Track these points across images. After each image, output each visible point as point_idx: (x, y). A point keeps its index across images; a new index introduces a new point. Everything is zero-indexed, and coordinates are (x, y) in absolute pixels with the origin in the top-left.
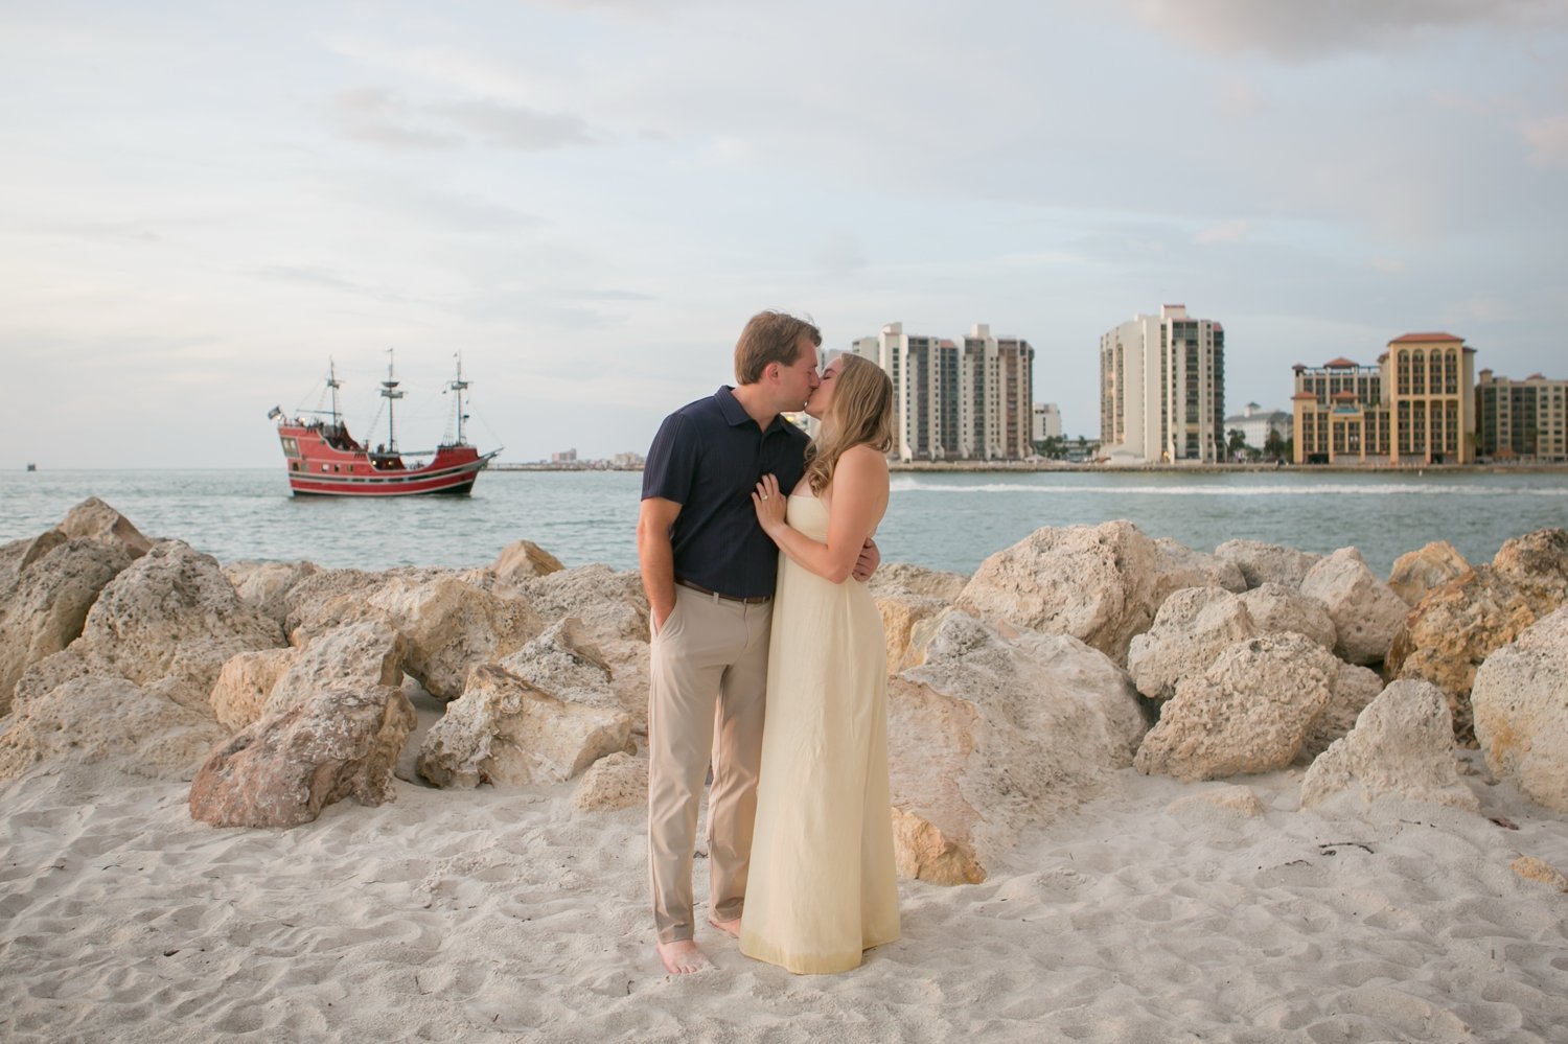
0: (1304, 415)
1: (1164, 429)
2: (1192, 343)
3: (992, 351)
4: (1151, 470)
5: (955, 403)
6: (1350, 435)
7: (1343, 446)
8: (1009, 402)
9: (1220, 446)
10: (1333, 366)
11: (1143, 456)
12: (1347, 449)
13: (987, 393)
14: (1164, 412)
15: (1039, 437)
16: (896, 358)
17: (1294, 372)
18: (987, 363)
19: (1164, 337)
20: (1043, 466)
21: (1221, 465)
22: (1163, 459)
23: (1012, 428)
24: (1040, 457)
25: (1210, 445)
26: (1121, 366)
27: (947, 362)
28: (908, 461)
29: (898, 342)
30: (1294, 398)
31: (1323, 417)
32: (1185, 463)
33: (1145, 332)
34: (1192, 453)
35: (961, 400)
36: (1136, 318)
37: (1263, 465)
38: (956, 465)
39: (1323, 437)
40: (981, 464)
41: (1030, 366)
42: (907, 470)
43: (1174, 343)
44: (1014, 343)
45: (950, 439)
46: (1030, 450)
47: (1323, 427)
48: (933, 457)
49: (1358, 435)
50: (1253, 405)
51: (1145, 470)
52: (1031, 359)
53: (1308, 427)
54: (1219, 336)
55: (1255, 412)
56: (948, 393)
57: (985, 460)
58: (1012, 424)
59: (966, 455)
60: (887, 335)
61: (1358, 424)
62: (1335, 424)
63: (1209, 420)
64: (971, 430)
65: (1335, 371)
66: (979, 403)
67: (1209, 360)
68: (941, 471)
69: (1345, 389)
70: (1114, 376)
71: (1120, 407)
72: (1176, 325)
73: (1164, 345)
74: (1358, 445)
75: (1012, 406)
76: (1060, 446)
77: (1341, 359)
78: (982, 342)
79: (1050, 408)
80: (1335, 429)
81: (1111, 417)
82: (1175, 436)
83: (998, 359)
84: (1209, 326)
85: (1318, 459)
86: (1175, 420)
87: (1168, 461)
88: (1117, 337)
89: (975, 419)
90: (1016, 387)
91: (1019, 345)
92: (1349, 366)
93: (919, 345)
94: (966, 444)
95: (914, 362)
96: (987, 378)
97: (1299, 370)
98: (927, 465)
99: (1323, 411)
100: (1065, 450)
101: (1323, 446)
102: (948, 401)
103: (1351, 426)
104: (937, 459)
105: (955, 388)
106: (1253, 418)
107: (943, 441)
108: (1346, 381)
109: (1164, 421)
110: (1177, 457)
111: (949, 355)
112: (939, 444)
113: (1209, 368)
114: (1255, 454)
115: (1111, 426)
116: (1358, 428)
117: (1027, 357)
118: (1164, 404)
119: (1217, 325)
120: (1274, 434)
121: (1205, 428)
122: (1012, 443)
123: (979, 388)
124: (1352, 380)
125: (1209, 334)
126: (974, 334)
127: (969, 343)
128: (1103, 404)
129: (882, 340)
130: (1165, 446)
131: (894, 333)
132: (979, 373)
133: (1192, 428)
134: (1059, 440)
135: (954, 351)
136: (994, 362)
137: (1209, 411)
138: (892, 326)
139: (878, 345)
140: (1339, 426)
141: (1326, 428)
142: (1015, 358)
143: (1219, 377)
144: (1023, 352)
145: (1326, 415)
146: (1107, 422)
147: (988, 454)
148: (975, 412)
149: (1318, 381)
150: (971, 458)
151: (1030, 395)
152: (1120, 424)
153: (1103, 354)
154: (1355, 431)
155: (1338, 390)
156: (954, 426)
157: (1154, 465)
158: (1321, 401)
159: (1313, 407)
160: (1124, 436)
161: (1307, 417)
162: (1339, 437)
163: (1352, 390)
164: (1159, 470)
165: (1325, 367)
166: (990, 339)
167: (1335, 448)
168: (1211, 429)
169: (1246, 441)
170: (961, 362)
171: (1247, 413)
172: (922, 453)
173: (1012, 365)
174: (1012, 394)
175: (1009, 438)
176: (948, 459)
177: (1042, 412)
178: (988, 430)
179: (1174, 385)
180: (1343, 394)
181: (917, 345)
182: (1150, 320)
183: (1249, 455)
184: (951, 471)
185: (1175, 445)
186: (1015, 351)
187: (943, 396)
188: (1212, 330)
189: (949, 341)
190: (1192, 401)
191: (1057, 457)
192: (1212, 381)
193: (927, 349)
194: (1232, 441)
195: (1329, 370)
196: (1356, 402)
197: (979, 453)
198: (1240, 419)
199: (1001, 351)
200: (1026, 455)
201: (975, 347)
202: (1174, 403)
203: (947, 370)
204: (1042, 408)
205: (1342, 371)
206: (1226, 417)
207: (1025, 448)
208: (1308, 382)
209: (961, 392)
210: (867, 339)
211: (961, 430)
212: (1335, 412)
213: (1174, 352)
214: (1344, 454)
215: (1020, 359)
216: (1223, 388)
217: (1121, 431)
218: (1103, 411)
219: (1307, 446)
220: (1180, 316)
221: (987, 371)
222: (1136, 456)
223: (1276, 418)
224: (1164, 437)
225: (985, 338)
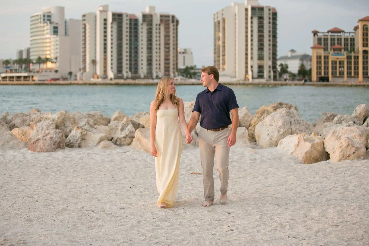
0: (317, 57)
1: (247, 63)
2: (261, 18)
3: (156, 20)
4: (239, 84)
5: (136, 48)
6: (340, 67)
7: (336, 73)
8: (165, 48)
9: (275, 72)
10: (332, 31)
11: (235, 77)
12: (338, 75)
13: (154, 43)
14: (247, 54)
15: (181, 66)
16: (105, 24)
17: (312, 34)
18: (154, 27)
19: (247, 14)
20: (183, 82)
21: (275, 82)
22: (246, 79)
23: (167, 62)
24: (182, 77)
25: (270, 72)
26: (224, 29)
27: (133, 27)
28: (111, 79)
29: (107, 15)
30: (312, 48)
31: (326, 58)
32: (257, 81)
33: (237, 12)
34: (261, 76)
35: (140, 46)
36: (232, 5)
37: (296, 82)
38: (137, 81)
39: (326, 68)
40: (151, 81)
41: (177, 29)
42: (111, 84)
43: (252, 18)
44: (168, 16)
45: (134, 68)
46: (176, 73)
47: (326, 63)
48: (125, 77)
49: (343, 67)
50: (293, 51)
51: (236, 84)
52: (177, 25)
53: (319, 63)
54: (275, 15)
55: (294, 54)
56: (133, 43)
57: (153, 79)
58: (167, 59)
59: (142, 76)
60: (101, 11)
61: (343, 62)
62: (332, 61)
63: (270, 58)
64: (145, 62)
65: (333, 34)
66: (150, 48)
67: (270, 27)
68: (129, 84)
69: (338, 44)
70: (221, 35)
71: (224, 51)
72: (253, 9)
73: (247, 19)
74: (343, 72)
75: (167, 50)
76: (192, 71)
77: (336, 28)
78: (151, 16)
79: (188, 51)
80: (332, 64)
81: (219, 57)
82: (252, 67)
83: (160, 25)
84: (270, 10)
85: (324, 79)
86: (252, 58)
87: (248, 79)
88: (223, 15)
89: (148, 57)
90: (169, 40)
91: (171, 18)
92: (340, 31)
93: (118, 17)
94: (143, 70)
95: (115, 26)
96: (154, 35)
97: (315, 33)
98: (122, 81)
99: (326, 55)
100: (195, 74)
101: (326, 73)
102: (133, 47)
103: (340, 62)
104: (127, 78)
105: (136, 40)
106: (293, 58)
107: (130, 68)
108: (338, 39)
109: (247, 59)
110: (253, 78)
111: (134, 22)
112: (128, 70)
113: (270, 32)
114: (293, 76)
115: (219, 61)
116: (343, 64)
117: (175, 24)
118: (247, 50)
119: (274, 9)
120: (302, 66)
121: (267, 63)
122: (167, 69)
123: (150, 40)
124: (341, 39)
125: (269, 14)
126: (147, 11)
127: (144, 16)
128: (215, 49)
129: (98, 13)
130: (247, 72)
131: (104, 11)
132: (150, 32)
133: (261, 62)
134: (192, 68)
135: (136, 20)
136: (158, 27)
137: (270, 54)
138: (103, 7)
139: (96, 17)
140: (334, 63)
141: (328, 64)
142: (168, 24)
143: (274, 36)
144: (173, 21)
145: (328, 57)
146: (217, 59)
147: (154, 75)
148: (148, 53)
149: (324, 39)
150: (145, 78)
151: (177, 44)
152: (224, 60)
153: (215, 23)
154: (342, 65)
155: (334, 44)
156: (136, 60)
157: (241, 82)
158: (325, 49)
159: (322, 53)
160: (226, 67)
161: (319, 57)
162: (334, 68)
163: (341, 45)
164: (244, 84)
165: (328, 32)
166: (156, 14)
167: (332, 74)
168: (270, 63)
169: (289, 70)
170: (140, 26)
171: (289, 55)
172: (119, 75)
173: (167, 28)
174: (167, 44)
175: (165, 67)
176: (133, 78)
177: (183, 53)
178: (154, 62)
179: (252, 40)
180: (337, 46)
181: (117, 17)
182: (240, 5)
183: (290, 76)
184: (135, 85)
185: (252, 71)
186: (169, 20)
187: (131, 44)
188: (271, 12)
189: (134, 15)
190: (261, 48)
191: (191, 77)
192: (271, 38)
193: (122, 19)
194: (281, 69)
195: (330, 34)
196: (343, 50)
197: (149, 75)
198: (286, 58)
199: (161, 21)
200: (175, 76)
201: (147, 18)
202: (252, 49)
203: (133, 31)
204: (183, 51)
205: (336, 34)
206: (278, 57)
207: (174, 72)
208: (319, 40)
209: (140, 42)
210: (90, 14)
211: (140, 62)
212: (332, 55)
213: (252, 23)
214: (336, 77)
215: (171, 25)
216: (276, 42)
217: (224, 64)
218: (215, 53)
219: (319, 73)
220: (255, 4)
221: (154, 31)
222: (232, 77)
223: (305, 57)
224: (247, 67)
225: (153, 13)
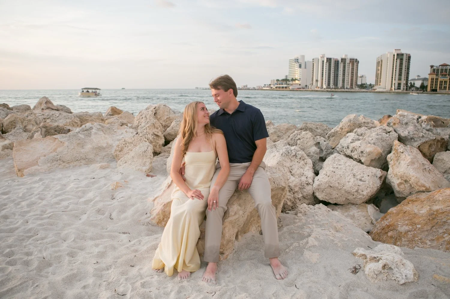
0: (431, 79)
1: (392, 82)
2: (402, 60)
3: (348, 61)
4: (387, 92)
5: (337, 75)
6: (444, 84)
7: (442, 87)
8: (351, 74)
9: (407, 86)
10: (442, 66)
11: (386, 89)
12: (443, 88)
13: (346, 72)
14: (392, 78)
15: (359, 83)
16: (323, 63)
17: (430, 67)
18: (347, 64)
19: (394, 58)
20: (359, 91)
21: (407, 92)
22: (391, 89)
23: (352, 81)
24: (358, 88)
25: (404, 86)
26: (381, 65)
27: (336, 64)
28: (325, 89)
29: (324, 59)
30: (429, 74)
31: (437, 79)
32: (397, 91)
33: (389, 56)
34: (399, 88)
35: (339, 74)
36: (387, 53)
37: (418, 92)
38: (337, 90)
39: (436, 85)
40: (343, 90)
41: (358, 65)
42: (324, 91)
43: (396, 59)
44: (354, 59)
45: (336, 84)
46: (356, 87)
47: (436, 82)
48: (331, 88)
49: (447, 84)
50: (418, 76)
51: (386, 92)
52: (358, 63)
53: (432, 82)
54: (409, 58)
55: (419, 78)
56: (336, 72)
57: (344, 89)
58: (352, 80)
59: (339, 88)
60: (321, 57)
61: (447, 81)
62: (440, 81)
63: (404, 80)
64: (341, 81)
65: (442, 67)
66: (344, 75)
67: (406, 64)
69: (445, 72)
70: (380, 68)
71: (381, 76)
72: (398, 55)
73: (394, 60)
74: (446, 88)
75: (352, 75)
76: (364, 86)
77: (445, 64)
78: (345, 59)
79: (364, 76)
80: (440, 82)
81: (378, 79)
82: (395, 84)
83: (349, 63)
84: (407, 55)
85: (434, 90)
86: (395, 79)
87: (392, 90)
88: (381, 58)
89: (342, 79)
90: (354, 71)
91: (355, 60)
92: (447, 65)
93: (329, 60)
94: (340, 84)
95: (328, 64)
96: (346, 68)
97: (432, 67)
98: (329, 90)
99: (437, 78)
100: (366, 87)
101: (436, 87)
102: (336, 74)
103: (445, 82)
105: (338, 71)
106: (418, 79)
107: (334, 84)
108: (445, 70)
109: (392, 80)
110: (395, 89)
111: (337, 62)
112: (333, 85)
113: (406, 66)
114: (417, 89)
115: (378, 81)
116: (447, 82)
117: (357, 63)
118: (393, 75)
119: (409, 54)
120: (422, 84)
121: (403, 82)
122: (352, 85)
123: (344, 71)
124: (447, 69)
125: (406, 57)
126: (343, 57)
127: (342, 59)
128: (376, 75)
129: (320, 58)
130: (392, 86)
131: (323, 57)
132: (344, 67)
133: (400, 82)
134: (364, 84)
135: (338, 61)
136: (348, 64)
137: (405, 77)
138: (323, 55)
139: (319, 60)
140: (441, 82)
141: (437, 82)
142: (354, 63)
143: (408, 69)
144: (356, 62)
145: (438, 79)
146: (377, 80)
147: (345, 87)
148: (343, 77)
149: (437, 70)
150: (341, 88)
151: (357, 73)
152: (380, 81)
153: (377, 62)
154: (446, 83)
155: (443, 72)
156: (337, 80)
157: (388, 91)
158: (437, 75)
159: (435, 77)
160: (381, 84)
161: (432, 79)
162: (441, 85)
163: (447, 72)
164: (390, 92)
165: (440, 66)
166: (348, 58)
167: (439, 88)
168: (405, 82)
169: (415, 85)
170: (340, 64)
171: (416, 78)
172: (329, 87)
173: (353, 65)
174: (352, 73)
175: (351, 84)
176: (335, 88)
177: (361, 77)
178: (346, 81)
179: (396, 71)
180: (444, 73)
181: (328, 60)
182: (390, 53)
183: (415, 89)
185: (394, 86)
186: (354, 61)
187: (335, 73)
188: (407, 56)
189: (337, 59)
190: (400, 75)
191: (363, 89)
192: (406, 70)
193: (331, 61)
194: (410, 85)
195: (441, 67)
196: (447, 75)
197: (343, 87)
198: (414, 80)
199: (350, 61)
200: (355, 88)
201: (344, 60)
202: (395, 75)
203: (336, 66)
205: (444, 67)
206: (409, 79)
207: (355, 86)
208: (434, 70)
209: (339, 72)
210: (316, 58)
211: (339, 81)
212: (440, 78)
213: (396, 62)
214: (442, 89)
215: (355, 64)
216: (409, 71)
217: (380, 82)
218: (376, 77)
219: (431, 87)
220: (399, 52)
221: (346, 66)
222: (384, 89)
223: (425, 79)
224: (392, 84)
225: (346, 58)
